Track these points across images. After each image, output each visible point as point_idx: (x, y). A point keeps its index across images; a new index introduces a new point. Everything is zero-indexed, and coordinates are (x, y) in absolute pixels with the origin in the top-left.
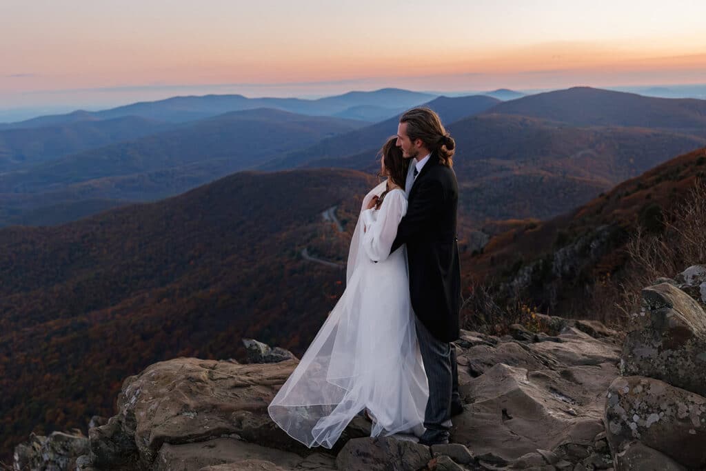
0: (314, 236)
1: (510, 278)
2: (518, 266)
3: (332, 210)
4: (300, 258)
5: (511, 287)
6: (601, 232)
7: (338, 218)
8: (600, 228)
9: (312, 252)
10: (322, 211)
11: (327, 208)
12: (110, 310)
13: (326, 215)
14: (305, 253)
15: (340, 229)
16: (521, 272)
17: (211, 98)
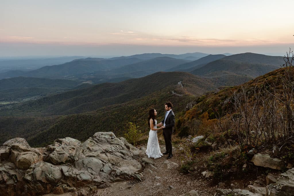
0: (176, 88)
1: (224, 101)
2: (226, 97)
3: (181, 82)
4: (172, 93)
5: (224, 103)
6: (251, 89)
7: (182, 84)
8: (251, 88)
9: (175, 92)
10: (178, 82)
11: (179, 81)
12: (127, 103)
13: (179, 83)
14: (173, 92)
15: (182, 86)
16: (227, 99)
17: (153, 54)
